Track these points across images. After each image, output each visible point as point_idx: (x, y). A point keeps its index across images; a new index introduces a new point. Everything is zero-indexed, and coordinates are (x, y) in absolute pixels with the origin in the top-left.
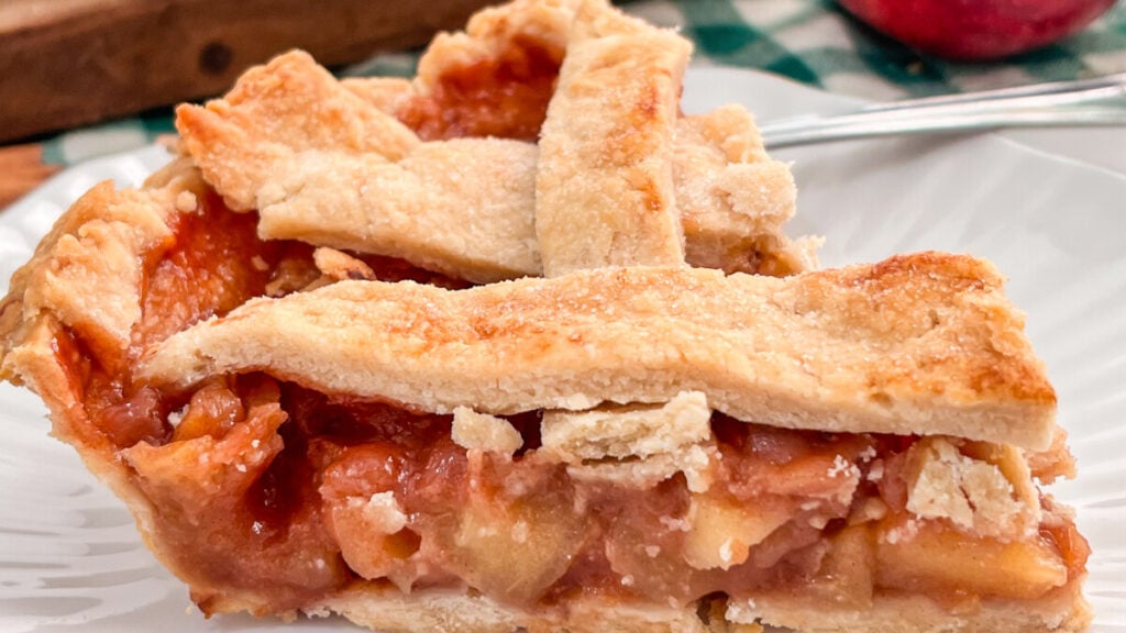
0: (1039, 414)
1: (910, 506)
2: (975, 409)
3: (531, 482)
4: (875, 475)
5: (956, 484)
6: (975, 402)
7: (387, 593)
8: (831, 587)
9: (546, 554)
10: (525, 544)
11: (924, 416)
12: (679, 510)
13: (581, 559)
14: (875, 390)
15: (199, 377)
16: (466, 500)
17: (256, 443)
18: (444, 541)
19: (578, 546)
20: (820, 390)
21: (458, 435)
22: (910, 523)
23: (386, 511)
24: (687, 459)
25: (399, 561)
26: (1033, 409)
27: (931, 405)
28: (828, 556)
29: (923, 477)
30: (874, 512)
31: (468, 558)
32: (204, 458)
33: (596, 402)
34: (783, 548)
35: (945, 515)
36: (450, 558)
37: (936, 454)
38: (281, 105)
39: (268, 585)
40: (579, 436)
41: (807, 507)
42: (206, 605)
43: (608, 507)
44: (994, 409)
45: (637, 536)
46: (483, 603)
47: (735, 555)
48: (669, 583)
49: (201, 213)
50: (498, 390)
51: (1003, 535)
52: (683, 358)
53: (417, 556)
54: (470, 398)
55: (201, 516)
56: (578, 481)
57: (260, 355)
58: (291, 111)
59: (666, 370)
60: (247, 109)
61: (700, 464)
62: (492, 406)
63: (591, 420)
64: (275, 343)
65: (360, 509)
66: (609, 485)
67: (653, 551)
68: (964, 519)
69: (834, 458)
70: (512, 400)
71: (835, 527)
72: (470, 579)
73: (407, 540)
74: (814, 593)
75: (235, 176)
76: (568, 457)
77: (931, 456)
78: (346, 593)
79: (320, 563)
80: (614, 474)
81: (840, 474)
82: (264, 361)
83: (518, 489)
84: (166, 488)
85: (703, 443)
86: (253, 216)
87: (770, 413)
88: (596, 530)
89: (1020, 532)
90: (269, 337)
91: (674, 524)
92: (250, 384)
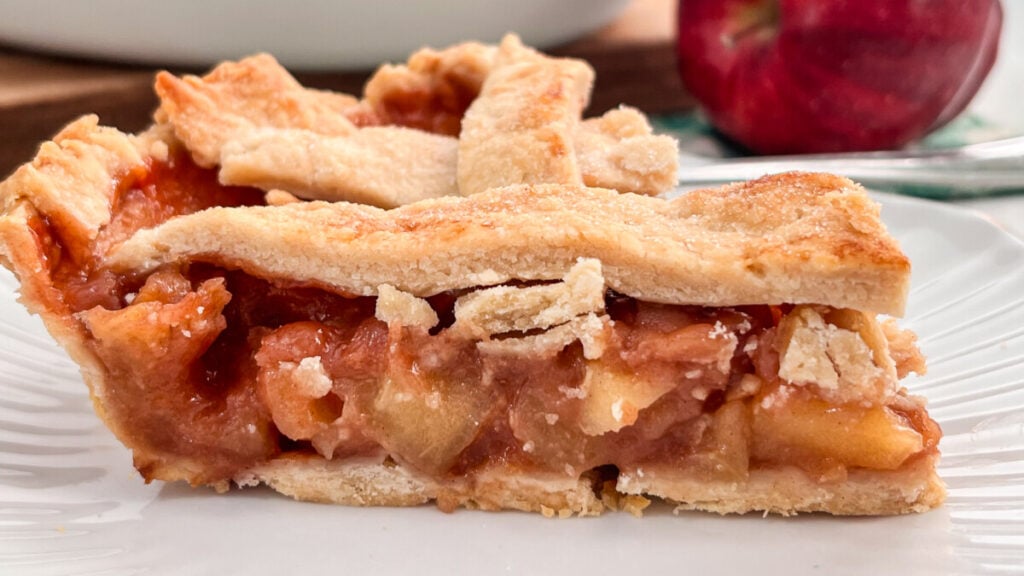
0: (896, 279)
1: (782, 373)
2: (837, 275)
3: (444, 355)
4: (750, 347)
5: (823, 349)
6: (838, 266)
7: (312, 461)
8: (712, 456)
9: (455, 422)
10: (437, 411)
11: (794, 284)
12: (576, 381)
13: (486, 429)
14: (749, 262)
15: (156, 264)
16: (386, 367)
17: (200, 310)
18: (365, 406)
19: (485, 414)
20: (701, 262)
21: (381, 313)
22: (782, 388)
23: (313, 375)
24: (583, 326)
25: (324, 425)
26: (889, 273)
27: (799, 271)
28: (709, 431)
29: (794, 342)
30: (749, 386)
31: (385, 422)
32: (153, 317)
33: (505, 278)
34: (668, 418)
35: (812, 378)
36: (369, 421)
37: (804, 321)
38: (247, 89)
39: (205, 452)
40: (488, 308)
41: (691, 375)
42: (147, 471)
43: (513, 379)
44: (855, 275)
45: (536, 404)
46: (397, 473)
47: (626, 415)
48: (568, 452)
49: (171, 165)
50: (419, 271)
51: (865, 398)
52: (581, 236)
53: (340, 421)
54: (393, 279)
55: (147, 379)
56: (486, 355)
57: (210, 243)
58: (255, 95)
59: (567, 248)
60: (217, 88)
61: (594, 332)
62: (412, 286)
63: (500, 291)
64: (224, 231)
65: (290, 372)
66: (512, 359)
67: (552, 419)
68: (829, 382)
69: (714, 324)
70: (430, 280)
71: (715, 401)
72: (389, 445)
73: (331, 405)
74: (696, 463)
75: (203, 134)
76: (478, 331)
77: (799, 323)
78: (274, 461)
79: (252, 428)
80: (520, 347)
81: (719, 337)
82: (214, 247)
83: (433, 361)
84: (117, 349)
85: (599, 314)
86: (216, 168)
87: (659, 290)
88: (501, 401)
89: (880, 394)
90: (219, 227)
91: (571, 393)
92: (198, 269)
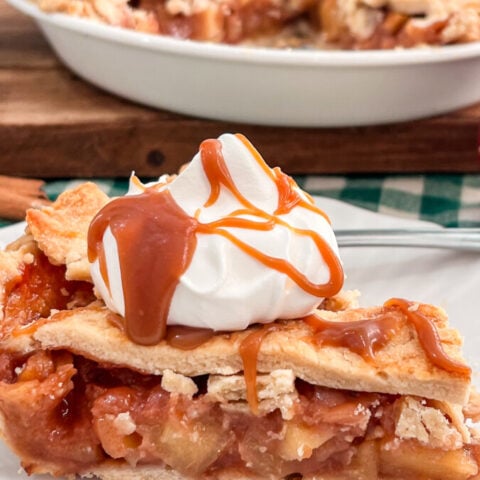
0: (462, 387)
1: (396, 432)
2: (428, 382)
3: (201, 411)
4: (378, 415)
5: (419, 420)
6: (429, 377)
7: (123, 466)
8: (356, 472)
9: (208, 449)
10: (197, 443)
11: (404, 385)
12: (278, 429)
13: (225, 453)
14: (379, 370)
15: (32, 349)
16: (167, 418)
17: (60, 384)
18: (155, 439)
19: (224, 445)
20: (351, 369)
21: (165, 384)
22: (396, 440)
23: (125, 422)
24: (282, 402)
25: (132, 450)
26: (459, 383)
27: (407, 378)
28: (354, 457)
29: (402, 416)
30: (379, 433)
31: (166, 449)
32: (34, 391)
33: (237, 371)
34: (331, 450)
35: (414, 436)
36: (158, 448)
37: (408, 404)
38: (80, 210)
39: (63, 460)
40: (227, 387)
41: (343, 430)
42: (29, 469)
43: (242, 427)
44: (439, 383)
45: (256, 441)
46: (173, 474)
47: (305, 453)
48: (272, 467)
49: (35, 264)
50: (187, 364)
51: (444, 446)
52: (282, 350)
53: (140, 447)
54: (173, 367)
55: (30, 421)
56: (226, 412)
57: (66, 340)
58: (85, 214)
59: (273, 356)
60: (62, 212)
61: (289, 404)
62: (184, 371)
63: (233, 380)
64: (73, 334)
65: (112, 421)
66: (242, 415)
67: (263, 449)
68: (424, 438)
69: (356, 406)
70: (194, 369)
71: (359, 441)
72: (167, 461)
73: (135, 438)
74: (347, 475)
75: (55, 247)
76: (221, 399)
77: (405, 405)
78: (102, 466)
79: (89, 449)
80: (244, 409)
81: (360, 414)
82: (67, 343)
83: (195, 414)
84: (13, 406)
85: (290, 393)
86: (63, 268)
87: (326, 380)
88: (234, 438)
89: (453, 445)
90: (71, 331)
91: (275, 436)
92: (59, 355)
